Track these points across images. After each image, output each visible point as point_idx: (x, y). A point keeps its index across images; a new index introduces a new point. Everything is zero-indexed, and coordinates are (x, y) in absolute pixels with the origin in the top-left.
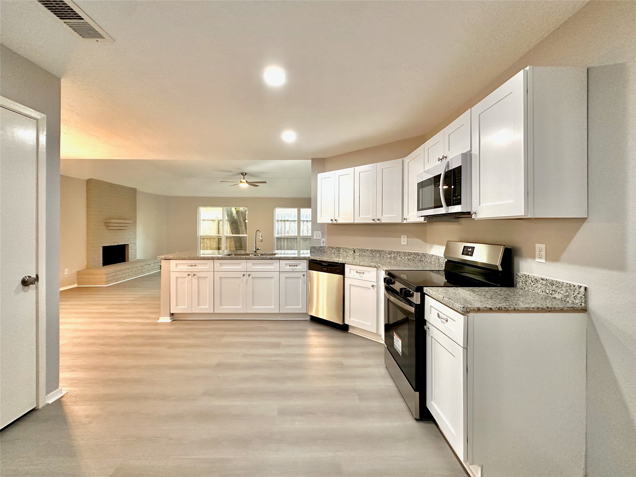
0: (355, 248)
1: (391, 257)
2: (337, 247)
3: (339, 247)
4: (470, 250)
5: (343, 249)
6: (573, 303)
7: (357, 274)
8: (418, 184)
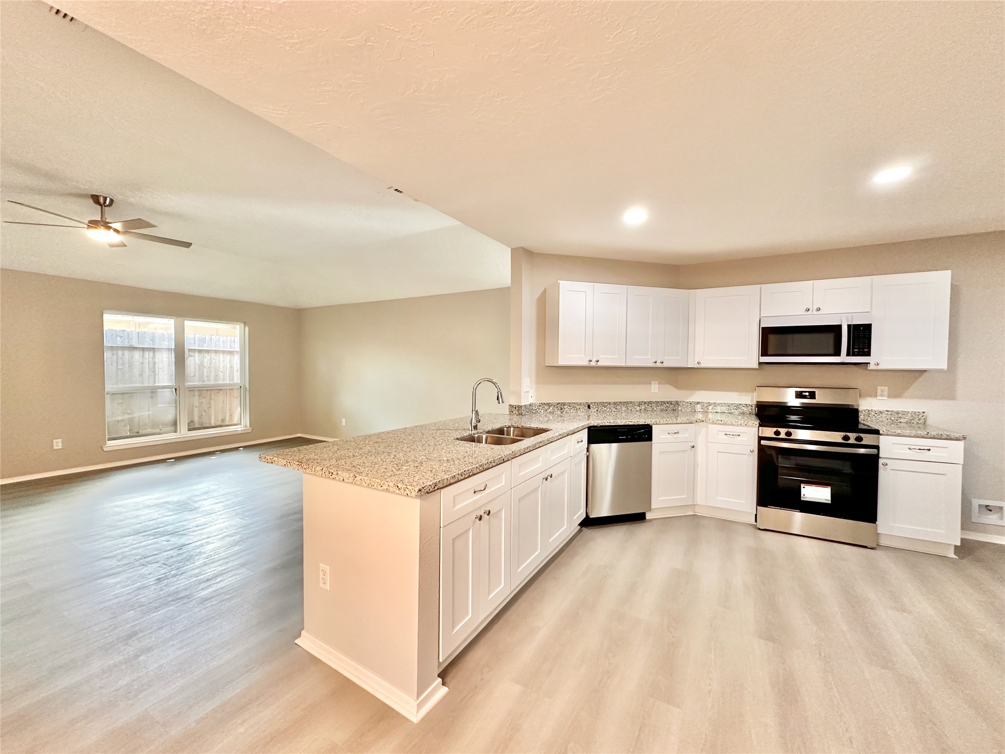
0: (589, 401)
4: (807, 394)
5: (569, 404)
6: (918, 423)
7: (669, 436)
8: (762, 328)
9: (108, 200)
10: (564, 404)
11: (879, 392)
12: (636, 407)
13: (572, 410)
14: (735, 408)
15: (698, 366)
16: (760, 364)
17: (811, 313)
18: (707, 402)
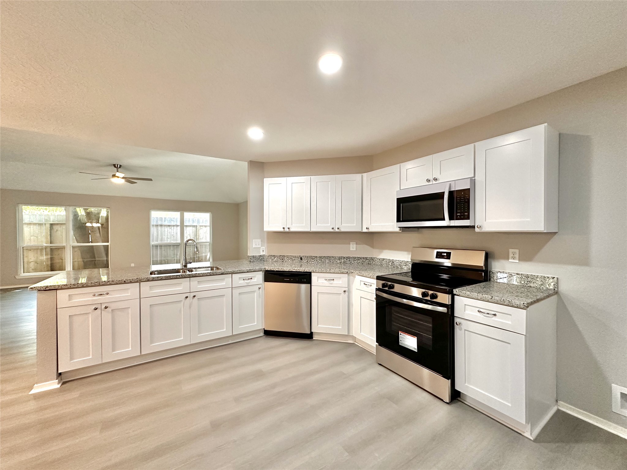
0: (302, 255)
1: (341, 263)
3: (283, 255)
4: (445, 254)
5: (288, 256)
6: (547, 289)
7: (325, 281)
8: (396, 198)
9: (119, 165)
11: (511, 255)
17: (432, 183)
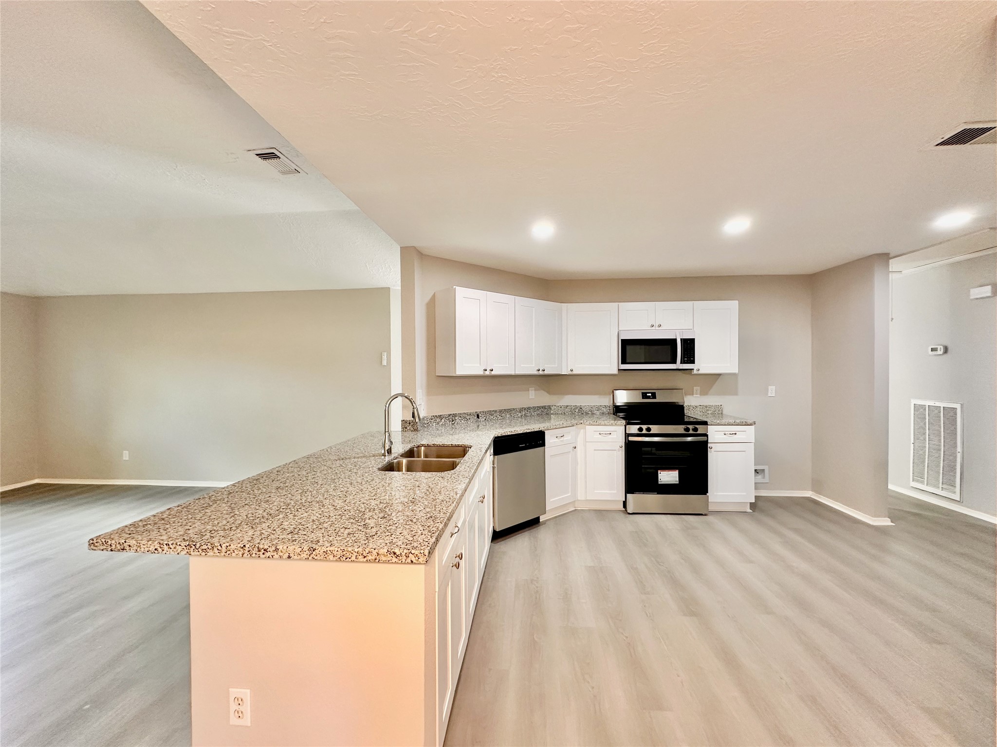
0: (478, 411)
2: (451, 415)
3: (454, 414)
4: (650, 395)
5: (460, 415)
6: (718, 414)
7: (557, 440)
8: (622, 340)
10: (455, 415)
11: (695, 391)
12: (518, 413)
13: (462, 421)
14: (597, 409)
15: (570, 373)
16: (619, 370)
17: (654, 329)
18: (574, 405)
